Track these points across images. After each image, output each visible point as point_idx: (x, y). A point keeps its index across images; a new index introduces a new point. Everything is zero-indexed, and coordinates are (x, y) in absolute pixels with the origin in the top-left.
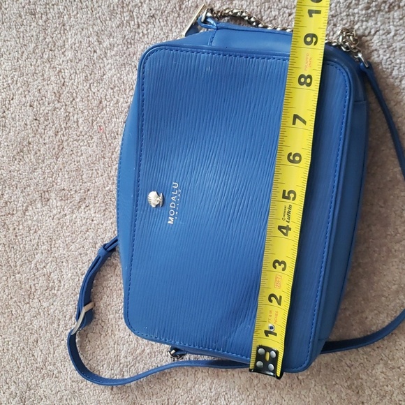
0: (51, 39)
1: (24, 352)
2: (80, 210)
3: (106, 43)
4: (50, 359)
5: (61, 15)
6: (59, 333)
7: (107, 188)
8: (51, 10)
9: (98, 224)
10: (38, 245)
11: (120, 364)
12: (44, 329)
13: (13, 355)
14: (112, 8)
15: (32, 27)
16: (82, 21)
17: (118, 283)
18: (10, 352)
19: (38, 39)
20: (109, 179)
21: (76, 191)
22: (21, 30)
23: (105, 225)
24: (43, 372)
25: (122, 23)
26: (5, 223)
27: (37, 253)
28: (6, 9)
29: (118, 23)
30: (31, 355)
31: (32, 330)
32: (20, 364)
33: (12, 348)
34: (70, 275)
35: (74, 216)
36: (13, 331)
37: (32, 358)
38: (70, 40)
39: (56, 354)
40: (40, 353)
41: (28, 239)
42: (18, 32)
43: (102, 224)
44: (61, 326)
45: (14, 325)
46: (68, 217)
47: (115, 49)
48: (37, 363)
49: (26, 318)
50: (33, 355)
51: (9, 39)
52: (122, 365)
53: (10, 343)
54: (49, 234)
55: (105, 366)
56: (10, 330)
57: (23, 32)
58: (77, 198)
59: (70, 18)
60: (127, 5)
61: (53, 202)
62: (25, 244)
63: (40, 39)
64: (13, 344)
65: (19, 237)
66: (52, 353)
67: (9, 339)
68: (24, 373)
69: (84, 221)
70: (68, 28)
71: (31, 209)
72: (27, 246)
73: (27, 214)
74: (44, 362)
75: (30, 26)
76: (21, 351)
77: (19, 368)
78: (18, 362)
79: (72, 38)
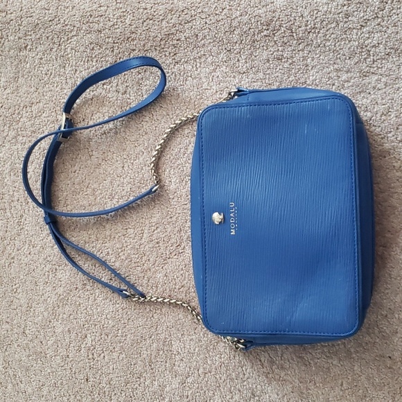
0: (294, 78)
3: (344, 77)
5: (304, 58)
8: (297, 55)
14: (352, 50)
15: (278, 70)
16: (324, 62)
19: (282, 79)
22: (268, 72)
25: (360, 60)
28: (256, 57)
29: (356, 61)
32: (246, 370)
38: (311, 77)
42: (264, 74)
47: (352, 81)
51: (255, 81)
57: (269, 74)
59: (313, 60)
60: (366, 46)
63: (285, 78)
68: (249, 380)
70: (310, 69)
77: (244, 374)
78: (244, 369)
79: (313, 76)
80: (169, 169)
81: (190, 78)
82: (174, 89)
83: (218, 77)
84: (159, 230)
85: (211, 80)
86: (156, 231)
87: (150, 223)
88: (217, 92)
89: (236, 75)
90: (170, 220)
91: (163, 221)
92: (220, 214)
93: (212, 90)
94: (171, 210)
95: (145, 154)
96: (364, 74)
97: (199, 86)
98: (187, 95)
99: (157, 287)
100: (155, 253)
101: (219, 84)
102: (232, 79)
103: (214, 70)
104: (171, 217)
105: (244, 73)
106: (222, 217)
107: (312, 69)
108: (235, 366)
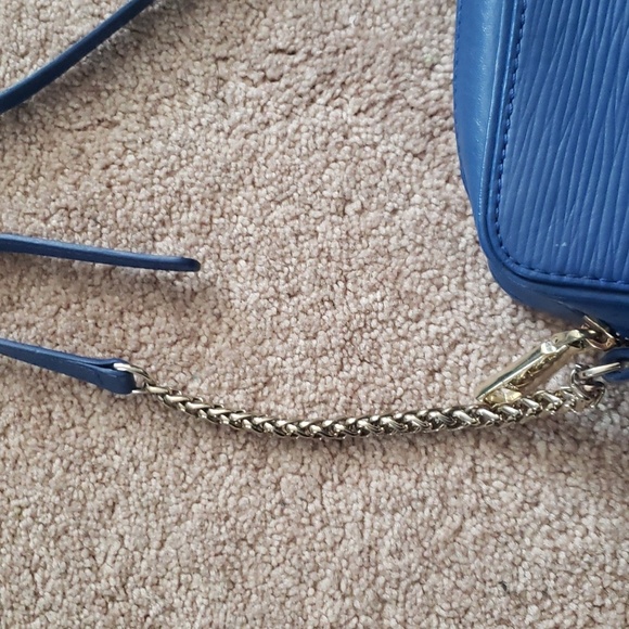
1: (65, 541)
2: (314, 107)
4: (144, 564)
6: (189, 480)
7: (406, 39)
9: (362, 146)
10: (169, 213)
11: (376, 575)
12: (143, 466)
13: (27, 554)
17: (400, 319)
18: (22, 541)
20: (417, 13)
21: (309, 54)
23: (381, 148)
24: (115, 608)
26: (82, 150)
27: (163, 236)
30: (84, 553)
31: (105, 469)
32: (45, 582)
33: (28, 530)
34: (253, 297)
35: (294, 125)
36: (42, 473)
37: (88, 563)
39: (167, 547)
40: (116, 545)
41: (144, 193)
43: (375, 146)
44: (199, 457)
45: (49, 455)
46: (273, 129)
48: (98, 581)
49: (93, 432)
50: (92, 556)
52: (381, 580)
53: (26, 513)
54: (210, 179)
55: (323, 585)
56: (34, 470)
58: (310, 75)
61: (236, 88)
62: (133, 209)
64: (33, 517)
65: (115, 188)
66: (155, 544)
67: (23, 502)
68: (51, 616)
69: (320, 139)
71: (167, 109)
72: (136, 214)
73: (153, 122)
74: (124, 576)
76: (57, 538)
77: (36, 594)
78: (38, 577)
108: (11, 565)
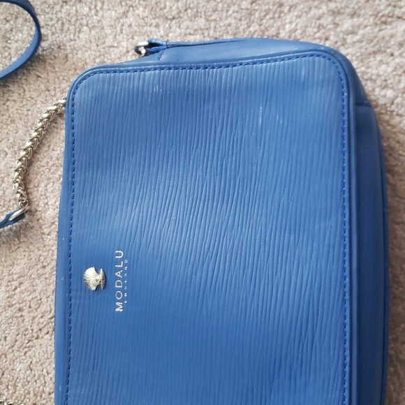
0: (257, 27)
3: (347, 24)
15: (230, 12)
19: (237, 28)
22: (213, 17)
38: (287, 26)
42: (207, 20)
47: (361, 32)
51: (192, 32)
57: (215, 20)
63: (242, 28)
70: (286, 10)
75: (227, 11)
79: (291, 23)
80: (46, 182)
81: (85, 28)
82: (59, 47)
83: (130, 26)
84: (23, 287)
85: (119, 31)
86: (18, 290)
87: (9, 275)
88: (128, 52)
89: (161, 23)
90: (41, 271)
91: (31, 272)
92: (97, 271)
93: (121, 49)
94: (45, 254)
95: (9, 156)
96: (383, 19)
97: (99, 40)
98: (79, 56)
99: (15, 386)
100: (15, 327)
101: (133, 38)
102: (153, 29)
103: (125, 14)
104: (44, 267)
105: (174, 18)
106: (100, 277)
107: (289, 11)
